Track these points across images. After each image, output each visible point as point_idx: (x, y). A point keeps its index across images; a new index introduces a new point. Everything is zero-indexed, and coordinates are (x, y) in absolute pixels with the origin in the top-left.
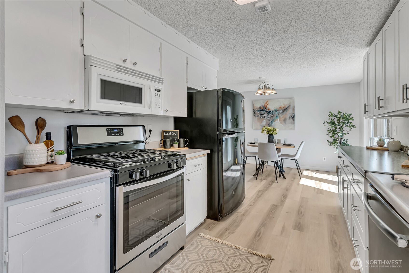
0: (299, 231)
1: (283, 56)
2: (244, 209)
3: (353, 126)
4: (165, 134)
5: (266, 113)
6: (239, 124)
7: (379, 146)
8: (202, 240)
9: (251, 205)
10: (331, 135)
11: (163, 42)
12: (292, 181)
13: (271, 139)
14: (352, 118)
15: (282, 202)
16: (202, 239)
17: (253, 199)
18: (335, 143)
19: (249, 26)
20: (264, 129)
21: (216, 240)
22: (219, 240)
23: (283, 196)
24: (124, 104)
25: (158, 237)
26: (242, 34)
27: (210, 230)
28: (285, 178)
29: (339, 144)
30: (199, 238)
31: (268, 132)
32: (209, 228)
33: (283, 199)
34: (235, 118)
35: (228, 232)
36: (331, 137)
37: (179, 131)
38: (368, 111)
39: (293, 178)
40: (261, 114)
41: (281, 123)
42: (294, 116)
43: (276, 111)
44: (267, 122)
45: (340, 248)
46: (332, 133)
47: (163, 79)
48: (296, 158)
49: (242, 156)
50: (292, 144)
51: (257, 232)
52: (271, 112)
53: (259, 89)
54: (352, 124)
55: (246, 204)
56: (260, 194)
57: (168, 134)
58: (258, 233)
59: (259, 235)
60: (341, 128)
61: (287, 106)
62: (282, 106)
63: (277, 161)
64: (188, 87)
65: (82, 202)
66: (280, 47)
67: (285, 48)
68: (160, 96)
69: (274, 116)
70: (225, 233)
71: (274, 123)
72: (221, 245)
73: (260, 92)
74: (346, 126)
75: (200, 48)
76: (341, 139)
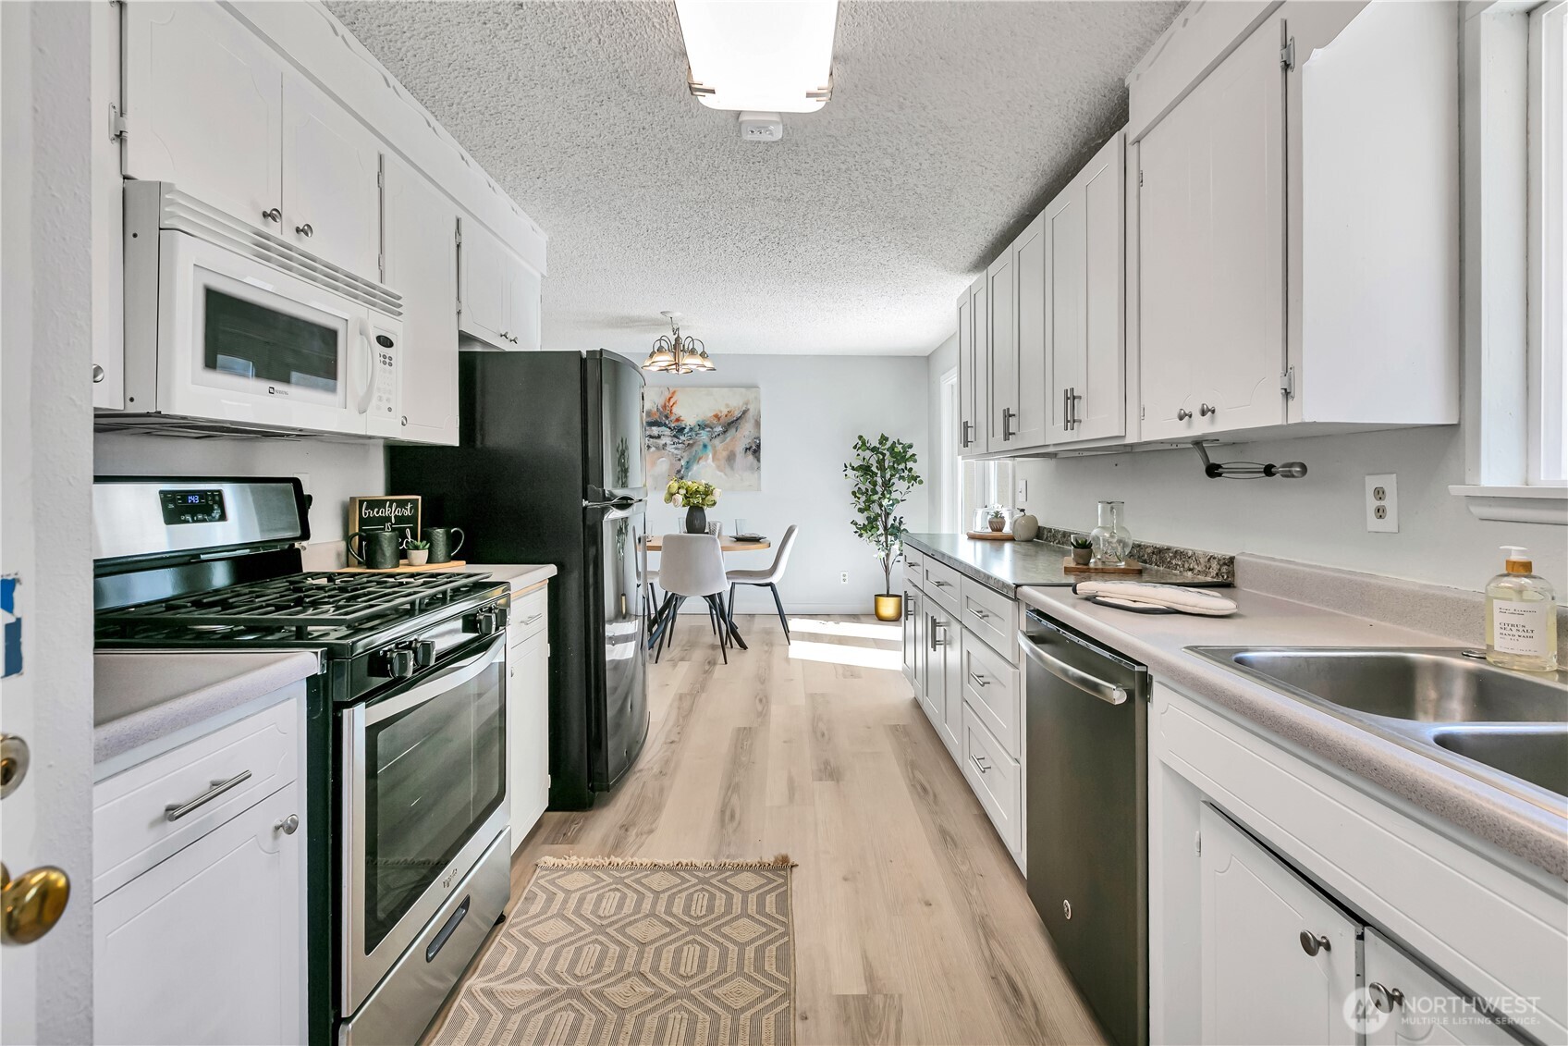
0: (833, 780)
1: (762, 260)
2: (655, 759)
3: (915, 478)
4: (366, 514)
5: (667, 432)
6: (630, 470)
7: (993, 530)
8: (559, 877)
9: (672, 742)
10: (862, 506)
11: (388, 153)
12: (766, 652)
13: (697, 523)
14: (914, 455)
15: (763, 715)
16: (556, 875)
17: (671, 723)
18: (873, 527)
19: (699, 161)
20: (674, 490)
21: (608, 863)
22: (615, 860)
23: (757, 701)
24: (280, 392)
25: (446, 884)
26: (665, 177)
27: (572, 843)
28: (743, 646)
29: (881, 531)
30: (545, 872)
31: (686, 497)
32: (562, 836)
33: (760, 708)
34: (618, 451)
35: (637, 833)
36: (861, 510)
37: (420, 497)
38: (973, 440)
39: (767, 645)
40: (651, 437)
41: (719, 468)
42: (759, 446)
43: (702, 426)
44: (672, 464)
45: (935, 796)
46: (863, 498)
47: (399, 298)
48: (774, 579)
49: (638, 586)
50: (761, 535)
51: (723, 812)
52: (686, 430)
53: (660, 350)
54: (913, 473)
55: (654, 741)
56: (686, 704)
57: (378, 513)
58: (728, 813)
59: (732, 817)
60: (887, 485)
61: (737, 414)
62: (721, 412)
63: (720, 594)
64: (460, 332)
65: (250, 776)
66: (763, 234)
67: (777, 239)
68: (390, 365)
69: (694, 443)
70: (625, 839)
71: (695, 468)
72: (629, 873)
73: (665, 359)
74: (901, 478)
75: (497, 186)
76: (887, 515)
